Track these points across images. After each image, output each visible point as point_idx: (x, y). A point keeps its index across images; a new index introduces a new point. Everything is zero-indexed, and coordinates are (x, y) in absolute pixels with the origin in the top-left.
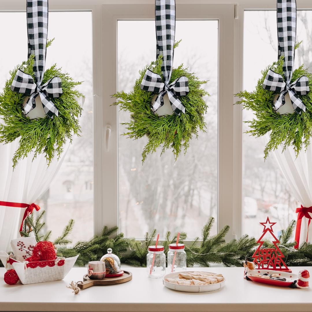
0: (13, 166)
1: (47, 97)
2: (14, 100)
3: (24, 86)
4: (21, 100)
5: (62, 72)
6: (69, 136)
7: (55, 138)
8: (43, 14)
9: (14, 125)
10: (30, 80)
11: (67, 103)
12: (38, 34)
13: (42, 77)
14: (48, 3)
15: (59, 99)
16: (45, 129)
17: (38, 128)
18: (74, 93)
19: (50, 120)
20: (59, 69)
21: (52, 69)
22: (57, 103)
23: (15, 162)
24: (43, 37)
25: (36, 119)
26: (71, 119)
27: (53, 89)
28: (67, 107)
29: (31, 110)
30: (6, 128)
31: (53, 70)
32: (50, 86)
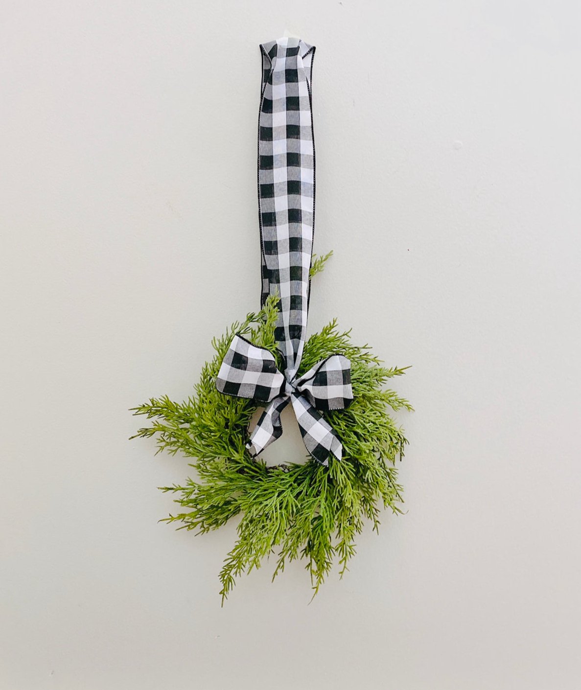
0: (220, 593)
1: (312, 407)
2: (224, 417)
3: (250, 379)
4: (243, 416)
5: (353, 341)
6: (371, 513)
7: (334, 517)
8: (302, 186)
9: (226, 483)
10: (266, 362)
11: (364, 426)
12: (288, 241)
13: (298, 354)
14: (314, 159)
15: (345, 415)
16: (306, 495)
17: (289, 490)
18: (383, 398)
19: (321, 469)
20: (344, 335)
21: (325, 335)
22: (339, 425)
23: (226, 580)
24: (301, 249)
25: (282, 466)
26: (377, 466)
27: (328, 387)
28: (364, 435)
29: (270, 442)
30: (204, 491)
31: (329, 336)
32: (321, 379)
